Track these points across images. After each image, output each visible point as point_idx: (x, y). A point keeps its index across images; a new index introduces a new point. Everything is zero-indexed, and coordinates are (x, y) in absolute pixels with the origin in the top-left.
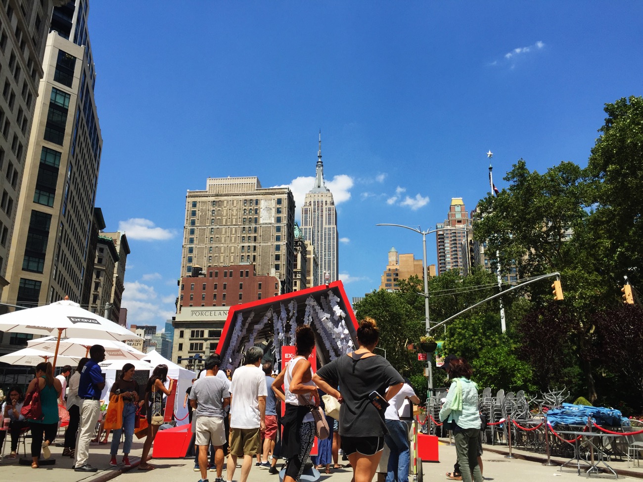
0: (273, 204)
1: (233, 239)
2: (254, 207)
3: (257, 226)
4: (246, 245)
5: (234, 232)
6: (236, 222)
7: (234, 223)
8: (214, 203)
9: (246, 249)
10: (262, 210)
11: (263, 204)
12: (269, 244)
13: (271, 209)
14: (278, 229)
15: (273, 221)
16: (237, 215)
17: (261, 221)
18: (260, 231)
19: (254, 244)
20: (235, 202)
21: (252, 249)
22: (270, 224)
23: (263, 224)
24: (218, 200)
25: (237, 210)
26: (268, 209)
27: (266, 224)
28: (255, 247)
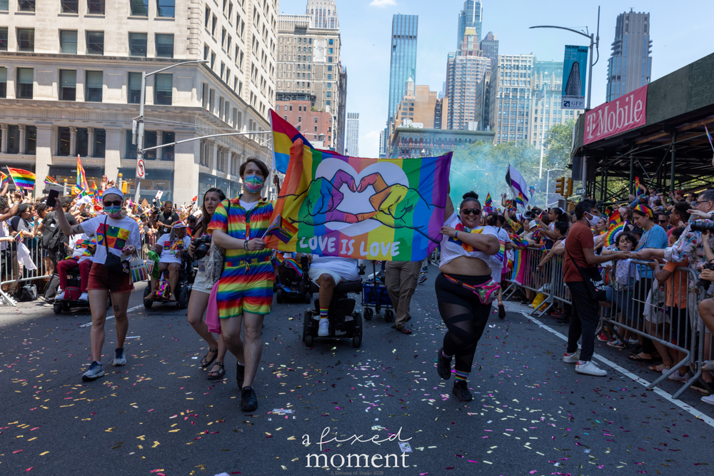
0: (325, 44)
1: (289, 74)
2: (307, 45)
3: (311, 64)
4: (301, 81)
5: (289, 68)
6: (292, 58)
7: (289, 60)
9: (301, 84)
10: (314, 49)
11: (316, 43)
12: (322, 82)
13: (323, 49)
14: (330, 68)
15: (325, 60)
16: (292, 52)
17: (314, 60)
18: (313, 69)
19: (308, 81)
20: (290, 39)
21: (306, 85)
22: (323, 63)
23: (316, 62)
25: (292, 47)
26: (321, 49)
27: (319, 62)
28: (309, 83)
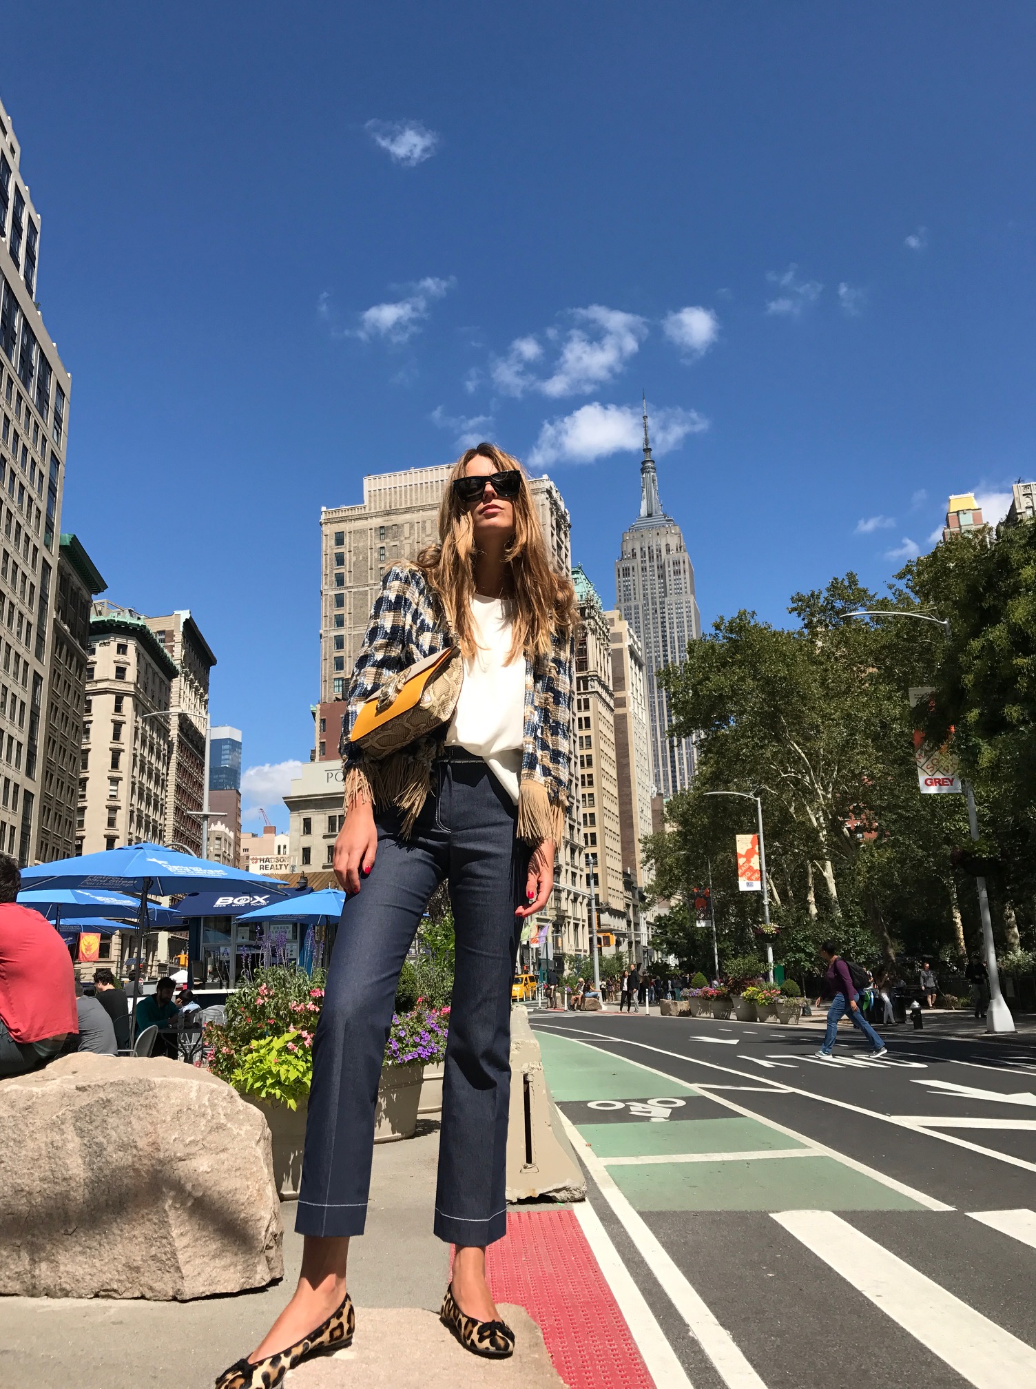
8: (382, 531)
20: (428, 524)
24: (390, 524)
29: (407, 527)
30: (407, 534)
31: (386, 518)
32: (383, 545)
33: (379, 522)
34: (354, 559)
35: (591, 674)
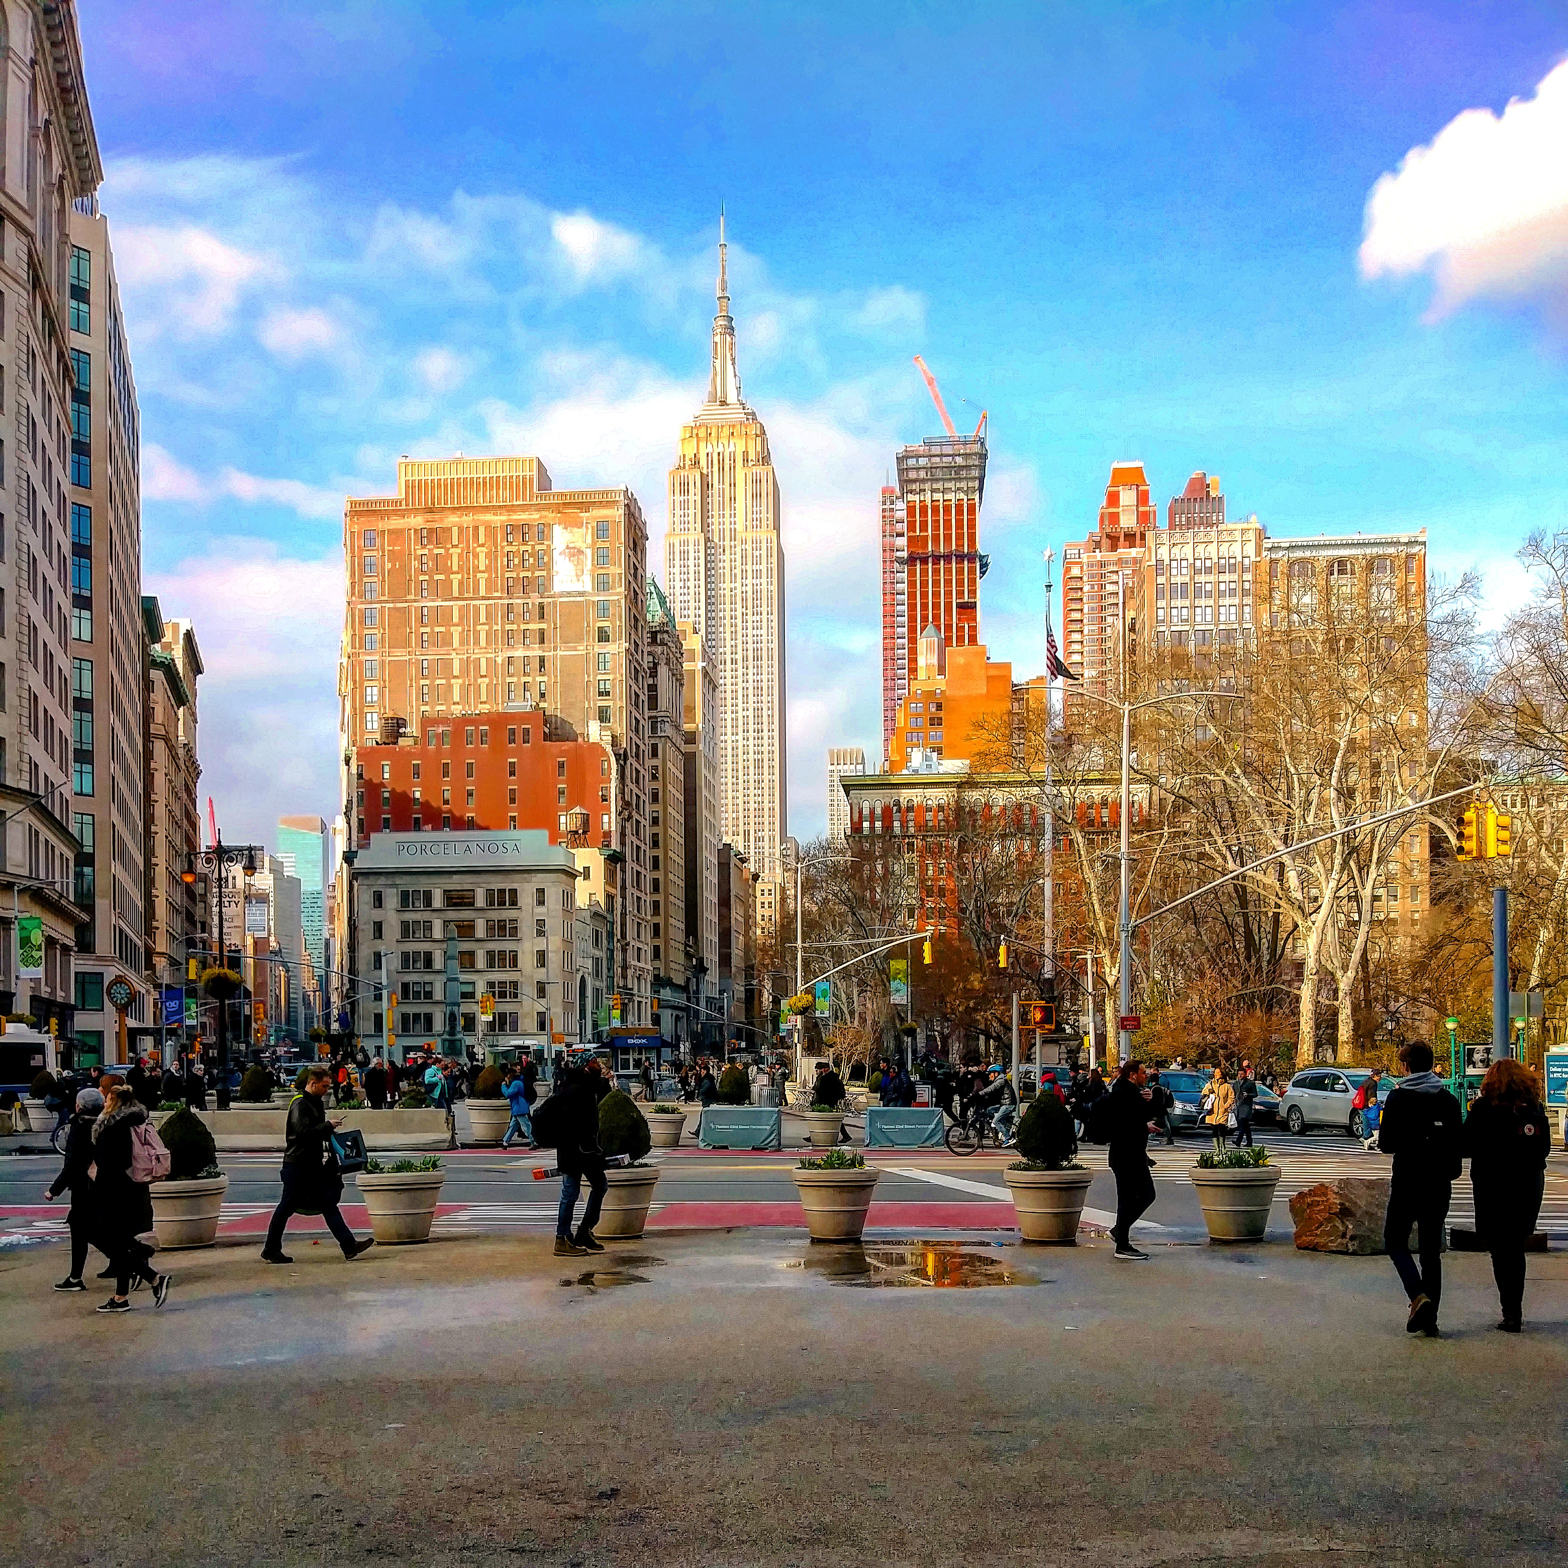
0: (586, 537)
1: (483, 636)
2: (534, 545)
3: (545, 601)
4: (519, 653)
5: (483, 619)
6: (488, 588)
7: (482, 593)
8: (423, 534)
9: (519, 664)
10: (555, 555)
11: (561, 537)
13: (580, 552)
14: (603, 609)
15: (586, 584)
16: (488, 569)
17: (557, 586)
18: (556, 617)
19: (540, 653)
20: (482, 532)
21: (535, 665)
22: (581, 594)
23: (561, 595)
24: (434, 525)
25: (488, 555)
26: (575, 553)
27: (569, 594)
28: (542, 660)
29: (455, 530)
30: (455, 542)
31: (429, 516)
32: (426, 551)
33: (417, 521)
34: (388, 566)
35: (662, 714)
